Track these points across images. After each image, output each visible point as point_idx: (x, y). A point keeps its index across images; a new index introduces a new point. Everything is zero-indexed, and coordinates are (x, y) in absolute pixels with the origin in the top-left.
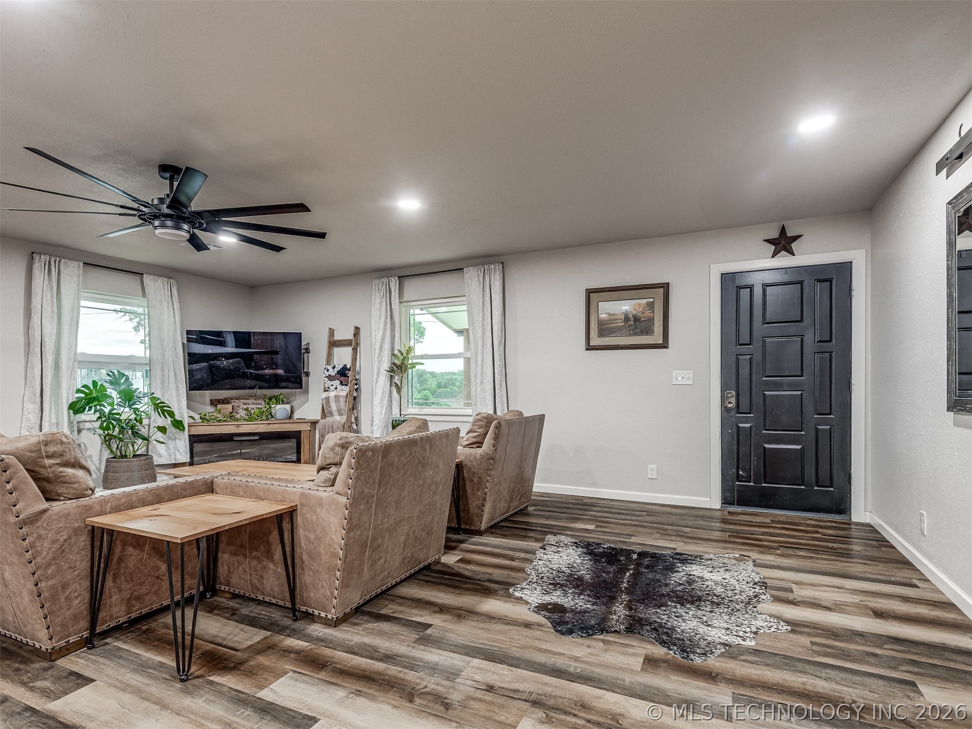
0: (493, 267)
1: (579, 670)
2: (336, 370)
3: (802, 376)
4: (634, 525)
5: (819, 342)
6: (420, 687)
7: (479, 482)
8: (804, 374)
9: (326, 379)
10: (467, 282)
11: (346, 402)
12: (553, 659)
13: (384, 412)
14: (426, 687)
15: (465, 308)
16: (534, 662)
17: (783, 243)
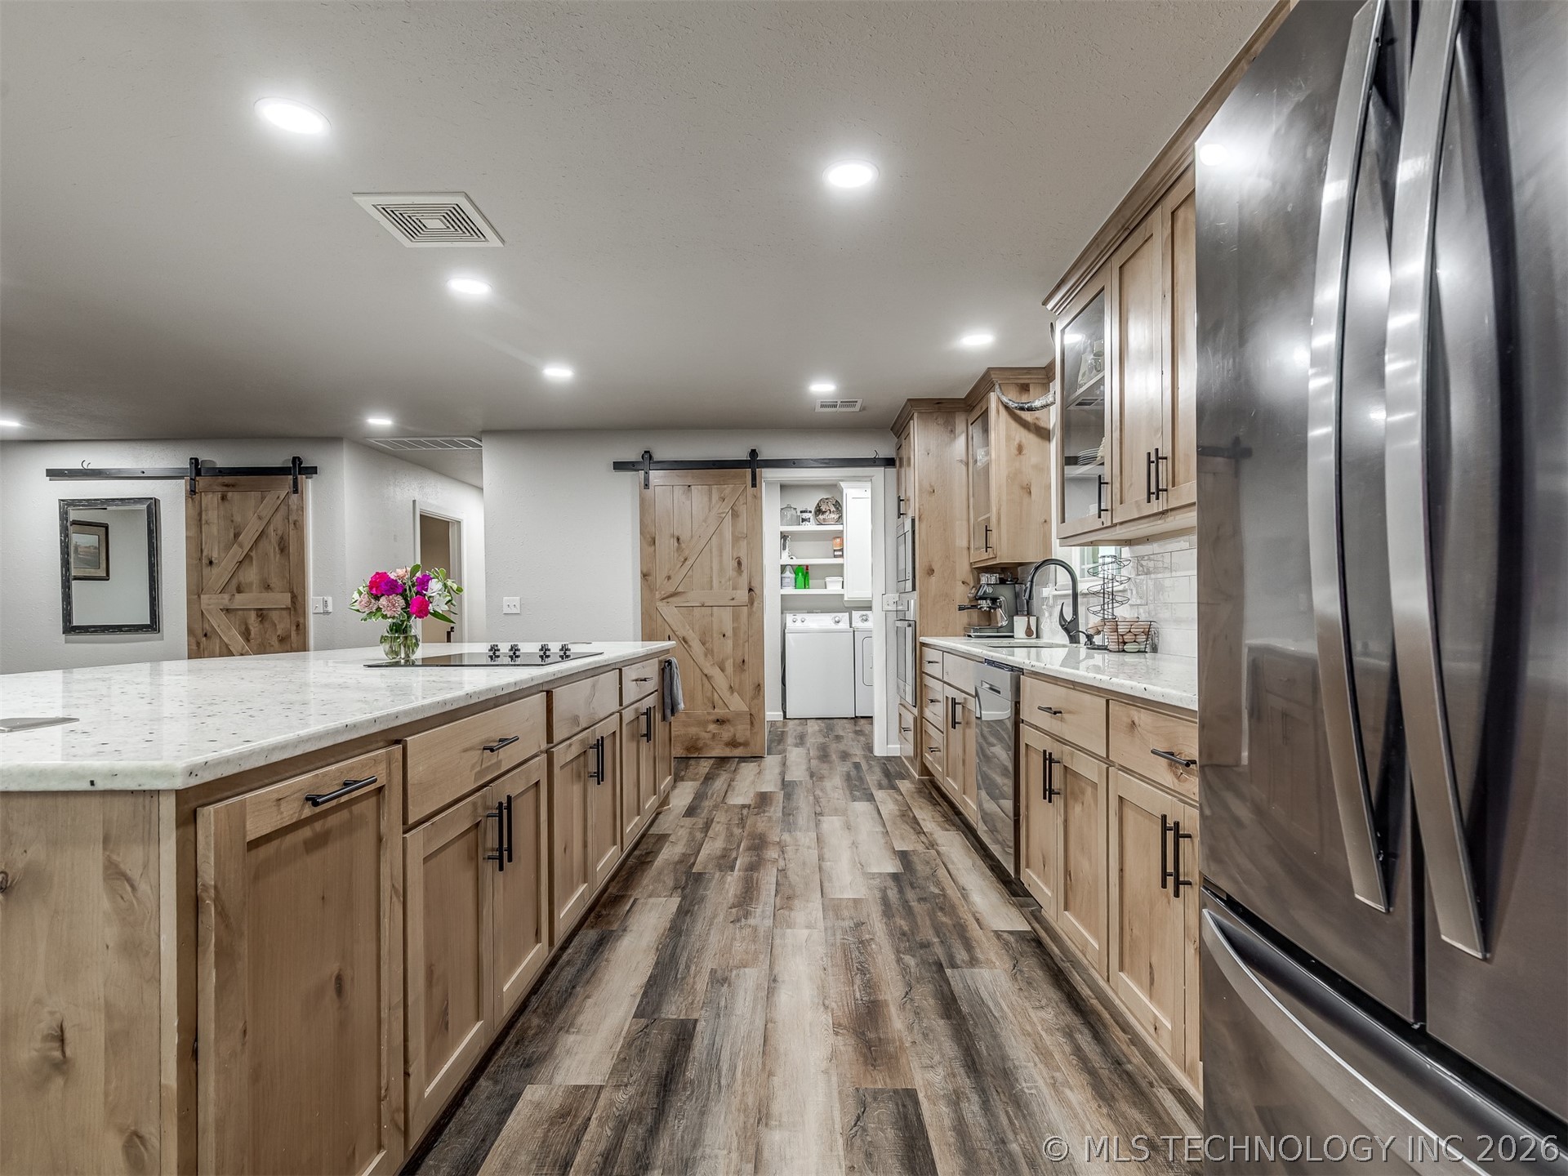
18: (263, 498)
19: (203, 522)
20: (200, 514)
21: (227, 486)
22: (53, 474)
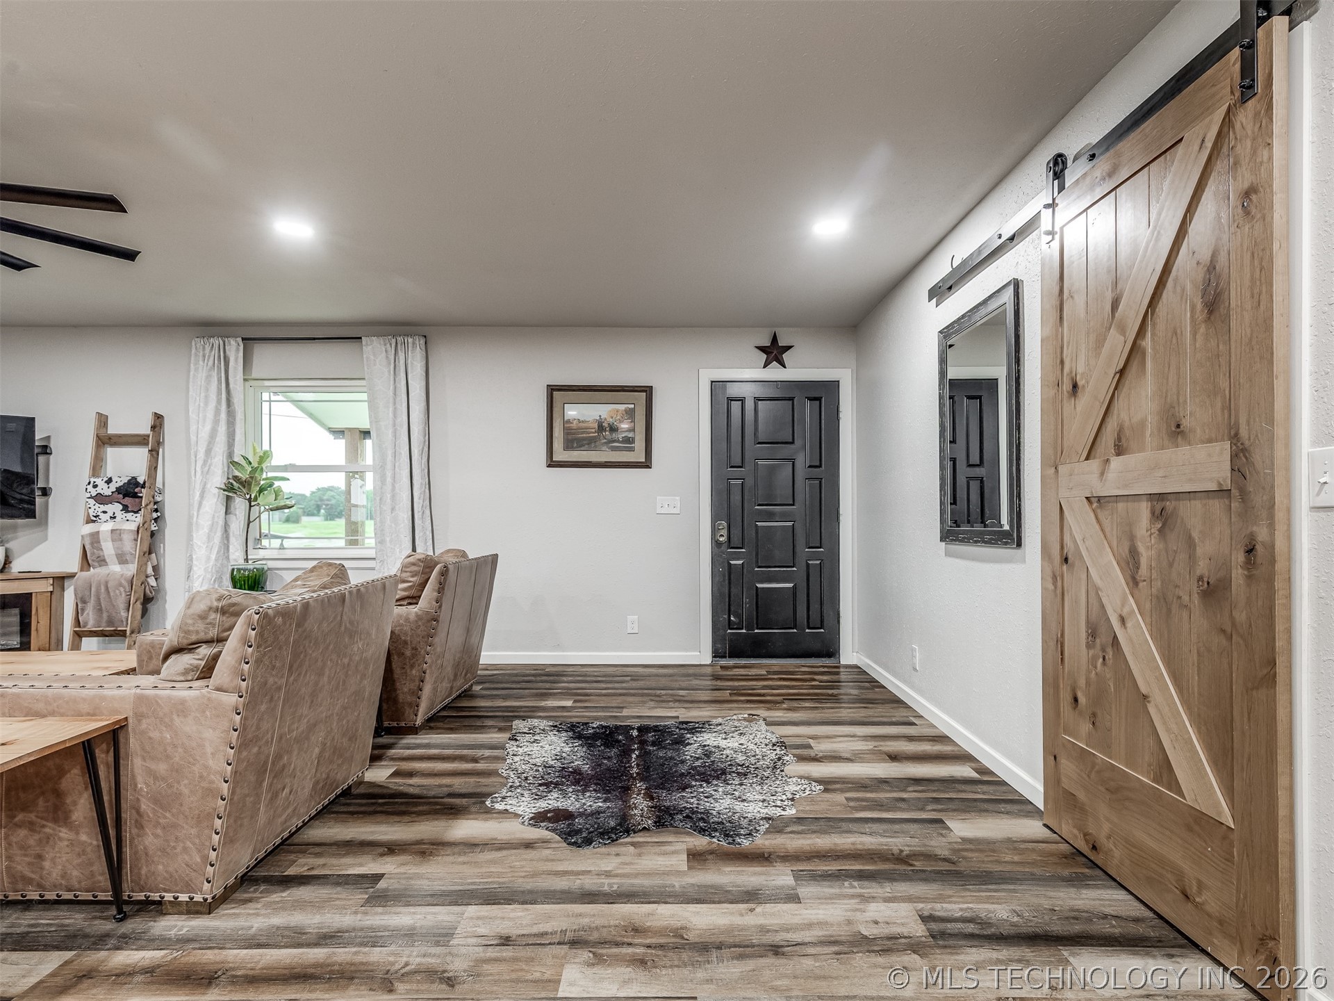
0: (410, 340)
1: (615, 887)
2: (113, 487)
3: (793, 505)
4: (621, 695)
5: (810, 467)
6: (397, 967)
7: (414, 656)
8: (796, 503)
9: (92, 502)
10: (367, 358)
11: (136, 540)
12: (578, 881)
13: (213, 557)
14: (407, 964)
15: (364, 396)
16: (555, 891)
17: (774, 352)
22: (935, 293)
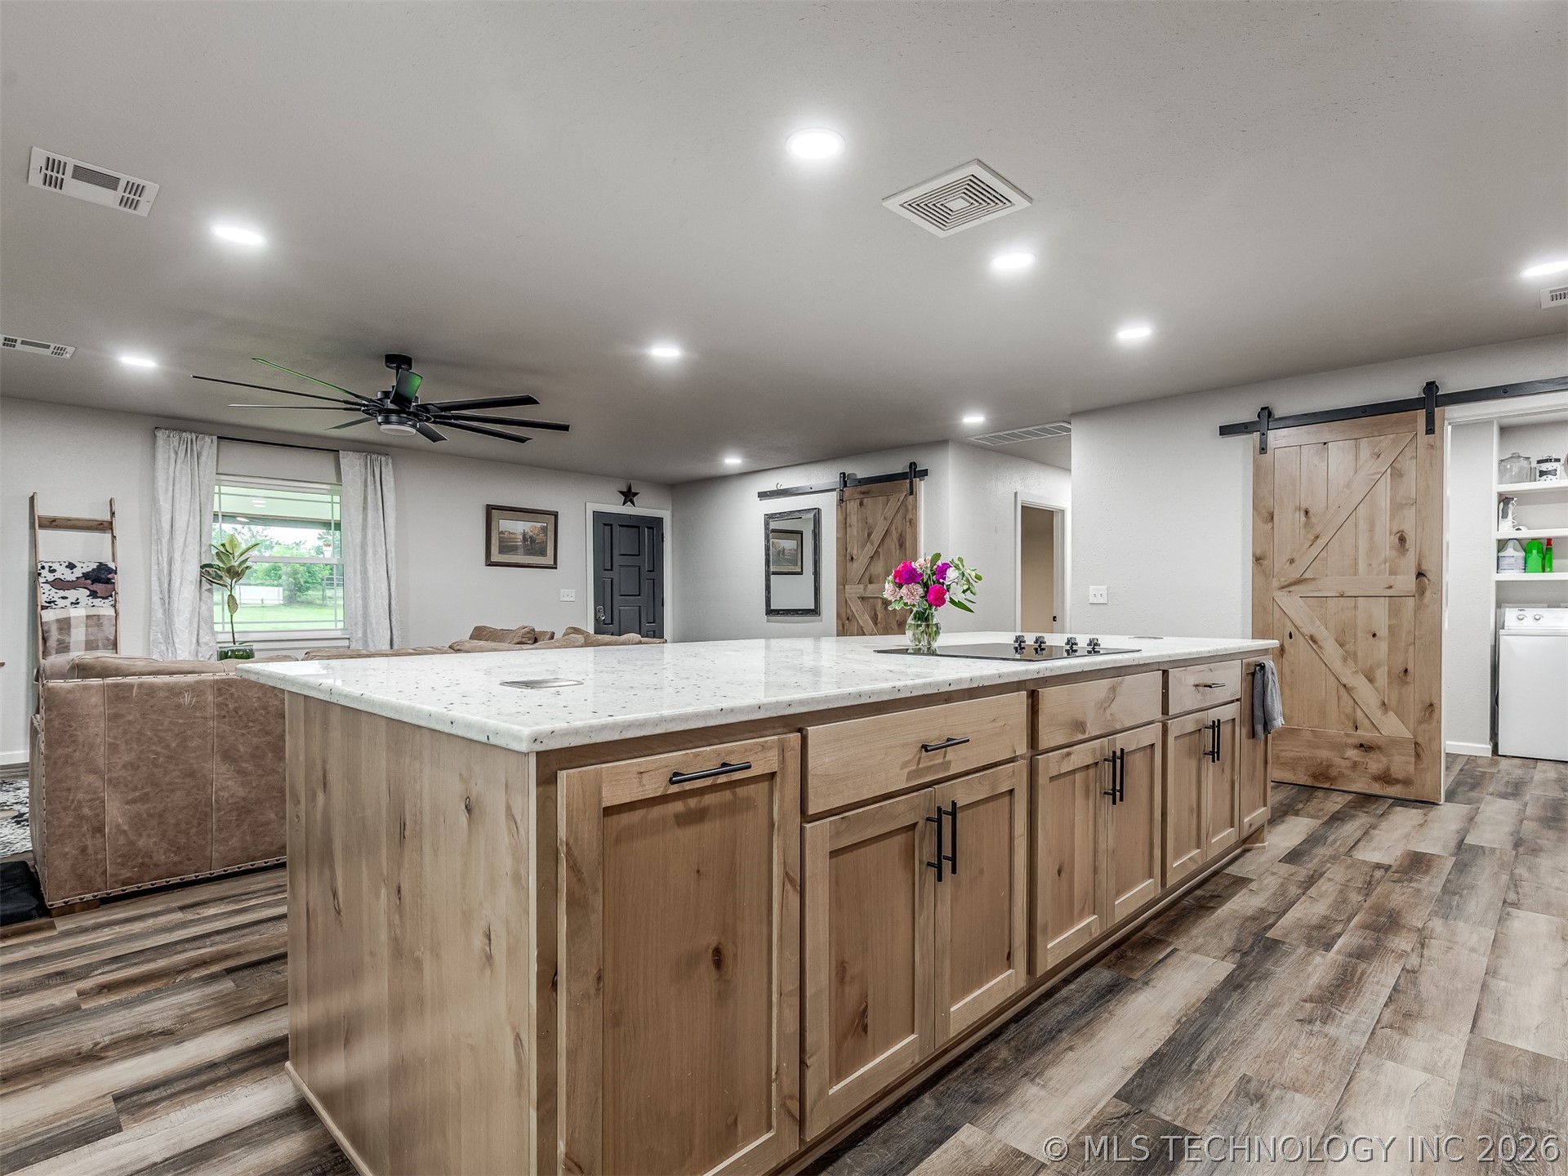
2: (78, 573)
3: (639, 595)
5: (648, 571)
8: (641, 594)
9: (47, 587)
10: (344, 468)
17: (629, 496)
18: (888, 501)
19: (848, 525)
20: (846, 518)
21: (864, 493)
22: (763, 495)
